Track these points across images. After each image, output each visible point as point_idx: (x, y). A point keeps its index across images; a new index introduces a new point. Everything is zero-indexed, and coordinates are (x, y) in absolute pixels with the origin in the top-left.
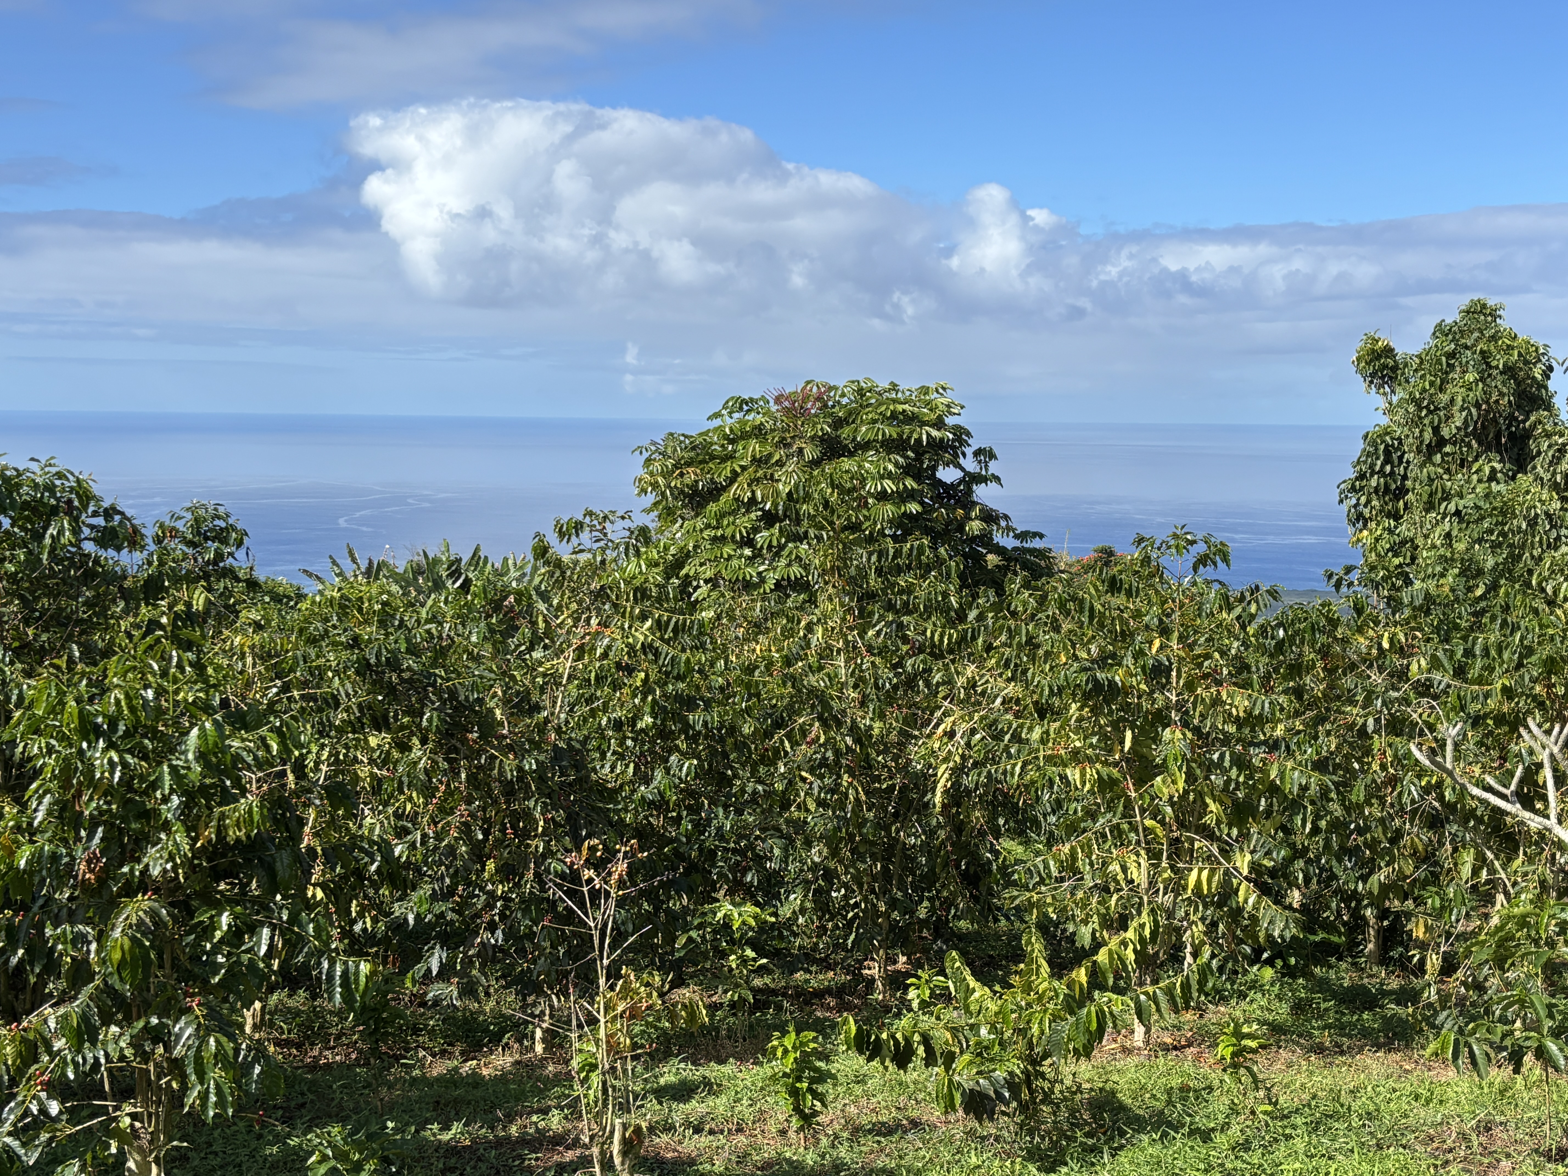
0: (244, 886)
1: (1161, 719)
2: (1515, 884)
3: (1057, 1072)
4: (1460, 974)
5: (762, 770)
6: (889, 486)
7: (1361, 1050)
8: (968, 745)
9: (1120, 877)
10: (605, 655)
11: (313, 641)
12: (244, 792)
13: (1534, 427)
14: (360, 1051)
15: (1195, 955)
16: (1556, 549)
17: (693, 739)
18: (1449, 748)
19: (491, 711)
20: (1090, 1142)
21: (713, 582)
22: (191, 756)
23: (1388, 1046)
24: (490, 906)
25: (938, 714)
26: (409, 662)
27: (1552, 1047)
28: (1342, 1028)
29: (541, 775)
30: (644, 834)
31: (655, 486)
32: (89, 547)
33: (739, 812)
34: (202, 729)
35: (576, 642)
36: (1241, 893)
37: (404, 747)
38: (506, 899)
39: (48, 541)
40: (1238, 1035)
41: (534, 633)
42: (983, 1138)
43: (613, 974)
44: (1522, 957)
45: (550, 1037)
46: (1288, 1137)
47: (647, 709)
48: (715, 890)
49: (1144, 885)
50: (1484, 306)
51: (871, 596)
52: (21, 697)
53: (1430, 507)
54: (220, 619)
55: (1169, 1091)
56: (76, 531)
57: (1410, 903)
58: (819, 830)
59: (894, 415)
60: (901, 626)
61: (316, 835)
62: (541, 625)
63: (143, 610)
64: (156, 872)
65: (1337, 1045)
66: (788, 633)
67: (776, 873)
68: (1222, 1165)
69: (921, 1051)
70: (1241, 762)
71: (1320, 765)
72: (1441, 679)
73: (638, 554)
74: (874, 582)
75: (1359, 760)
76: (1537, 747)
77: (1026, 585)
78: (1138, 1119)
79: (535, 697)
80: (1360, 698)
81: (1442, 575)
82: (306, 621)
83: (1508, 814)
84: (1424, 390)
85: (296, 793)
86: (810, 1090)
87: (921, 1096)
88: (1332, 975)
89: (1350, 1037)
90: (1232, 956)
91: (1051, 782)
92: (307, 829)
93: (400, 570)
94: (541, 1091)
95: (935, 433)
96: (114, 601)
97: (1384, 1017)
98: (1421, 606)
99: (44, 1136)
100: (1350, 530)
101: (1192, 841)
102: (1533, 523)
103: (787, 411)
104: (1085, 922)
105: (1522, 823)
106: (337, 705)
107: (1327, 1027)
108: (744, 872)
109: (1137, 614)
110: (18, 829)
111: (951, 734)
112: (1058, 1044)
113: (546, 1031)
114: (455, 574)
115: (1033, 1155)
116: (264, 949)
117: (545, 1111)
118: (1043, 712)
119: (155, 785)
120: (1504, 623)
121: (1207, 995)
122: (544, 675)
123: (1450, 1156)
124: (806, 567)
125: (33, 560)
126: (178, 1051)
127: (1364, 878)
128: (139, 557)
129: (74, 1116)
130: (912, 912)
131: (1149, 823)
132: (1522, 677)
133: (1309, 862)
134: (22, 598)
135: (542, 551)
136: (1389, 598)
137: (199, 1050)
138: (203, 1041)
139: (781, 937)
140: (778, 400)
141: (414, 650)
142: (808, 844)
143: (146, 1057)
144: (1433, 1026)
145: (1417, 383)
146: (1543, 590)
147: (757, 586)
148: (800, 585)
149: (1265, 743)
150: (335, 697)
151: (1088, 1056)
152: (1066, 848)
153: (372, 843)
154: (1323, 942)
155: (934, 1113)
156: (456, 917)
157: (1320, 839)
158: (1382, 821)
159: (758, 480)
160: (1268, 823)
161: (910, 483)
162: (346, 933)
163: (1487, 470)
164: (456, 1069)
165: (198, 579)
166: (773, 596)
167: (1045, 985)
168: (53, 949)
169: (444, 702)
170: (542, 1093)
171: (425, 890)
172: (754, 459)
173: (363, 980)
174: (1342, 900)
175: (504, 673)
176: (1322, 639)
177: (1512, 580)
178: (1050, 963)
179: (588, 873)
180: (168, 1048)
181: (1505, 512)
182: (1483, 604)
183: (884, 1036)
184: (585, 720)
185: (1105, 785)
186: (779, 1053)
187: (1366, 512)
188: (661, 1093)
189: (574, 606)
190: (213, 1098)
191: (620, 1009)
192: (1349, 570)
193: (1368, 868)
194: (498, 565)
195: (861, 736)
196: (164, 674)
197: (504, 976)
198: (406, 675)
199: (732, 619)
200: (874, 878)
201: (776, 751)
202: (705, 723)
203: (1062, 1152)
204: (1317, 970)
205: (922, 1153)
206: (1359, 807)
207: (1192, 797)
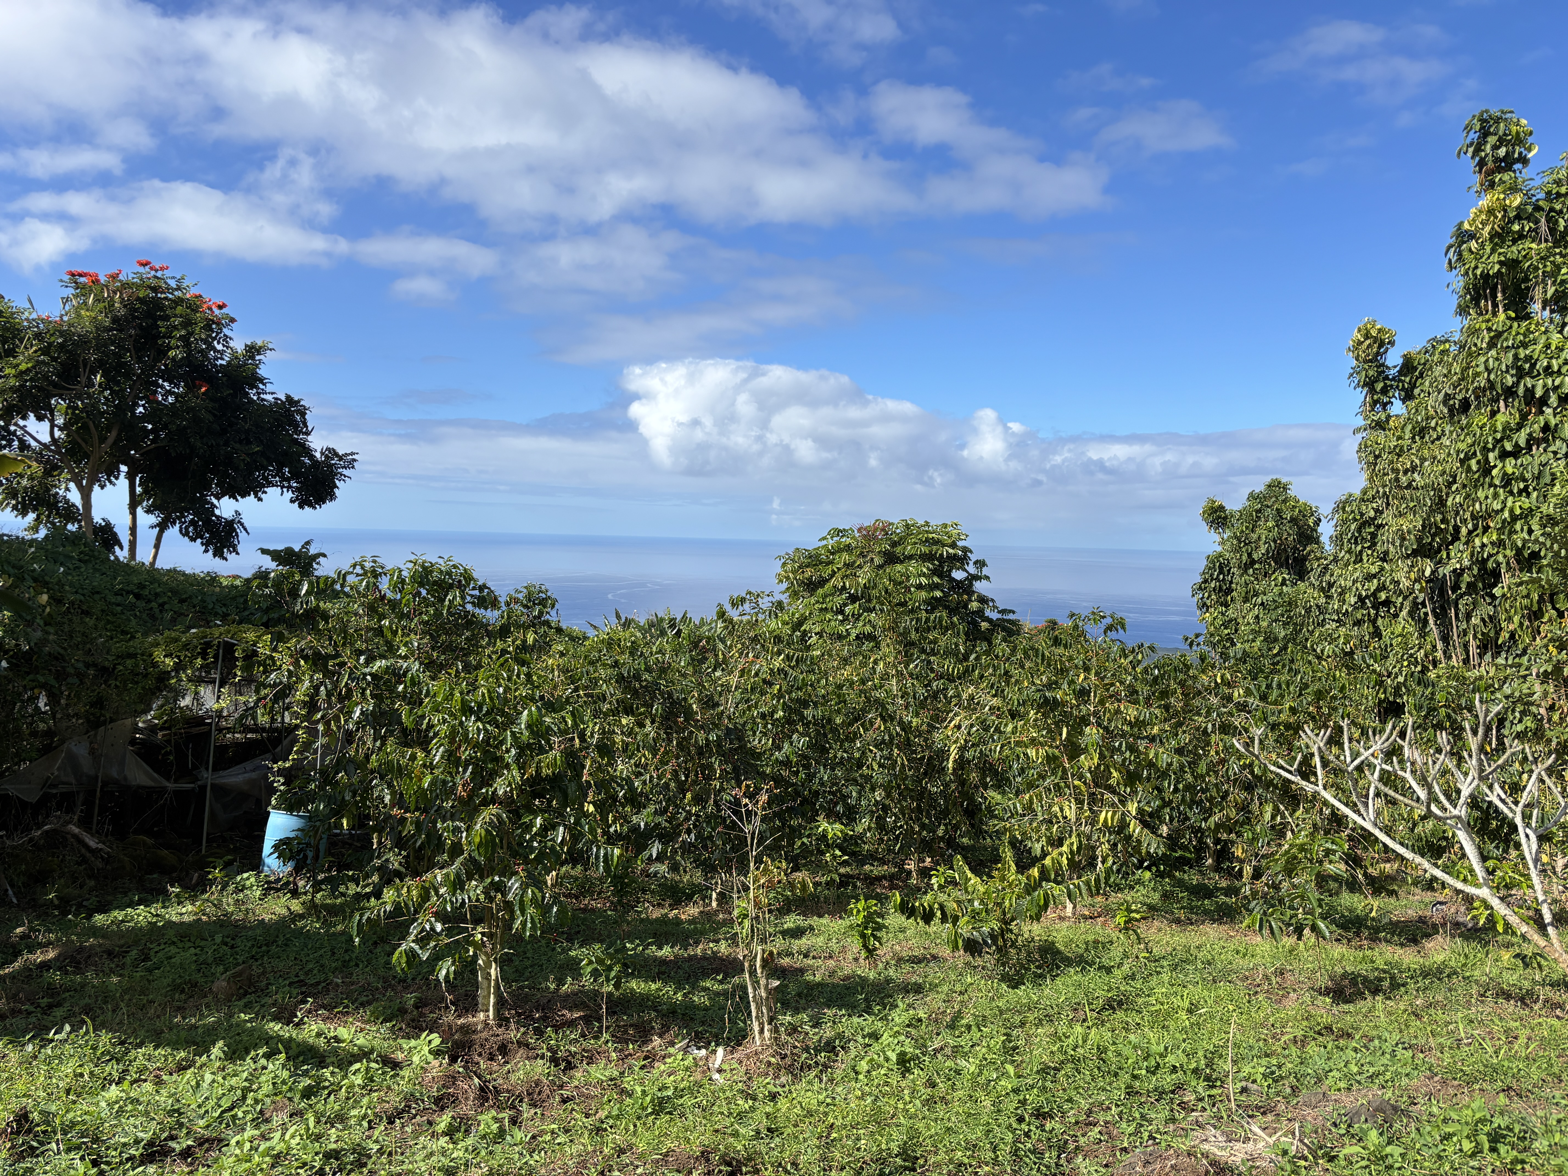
0: (550, 802)
1: (1084, 721)
2: (1297, 825)
3: (1020, 930)
4: (1264, 879)
5: (846, 744)
6: (924, 581)
7: (1203, 922)
8: (969, 733)
9: (1059, 814)
10: (757, 674)
11: (592, 663)
12: (551, 748)
13: (1309, 554)
14: (612, 903)
15: (1103, 862)
16: (1323, 626)
17: (807, 725)
18: (1257, 742)
19: (691, 705)
20: (1039, 971)
21: (820, 634)
22: (523, 726)
23: (1219, 921)
24: (687, 819)
25: (951, 715)
26: (646, 676)
27: (1321, 925)
28: (1192, 909)
29: (719, 743)
30: (778, 780)
31: (788, 578)
32: (469, 607)
33: (833, 769)
34: (530, 711)
35: (740, 667)
36: (1131, 826)
37: (642, 725)
38: (698, 816)
39: (447, 603)
40: (1129, 910)
41: (717, 661)
42: (975, 967)
43: (759, 861)
44: (1303, 869)
45: (722, 897)
46: (1158, 973)
47: (780, 707)
48: (818, 815)
49: (1074, 820)
50: (1279, 483)
51: (912, 644)
52: (428, 691)
53: (1246, 600)
54: (540, 650)
55: (1087, 943)
56: (463, 598)
57: (1233, 836)
58: (880, 781)
59: (927, 540)
60: (929, 662)
61: (590, 774)
62: (721, 656)
63: (498, 643)
64: (500, 792)
65: (1189, 919)
66: (863, 664)
67: (854, 807)
68: (1118, 988)
69: (939, 914)
70: (1132, 748)
71: (1179, 751)
72: (1254, 702)
73: (777, 616)
74: (914, 636)
75: (1203, 749)
76: (1311, 744)
77: (1004, 640)
78: (1068, 958)
79: (716, 698)
80: (1203, 712)
81: (1253, 641)
82: (589, 651)
83: (1293, 782)
84: (1242, 531)
85: (581, 750)
86: (872, 935)
87: (938, 941)
88: (1186, 877)
89: (1197, 914)
90: (1125, 863)
91: (1018, 756)
92: (585, 771)
93: (642, 624)
94: (715, 929)
95: (951, 551)
96: (482, 638)
97: (1217, 903)
98: (1240, 659)
99: (432, 944)
100: (1198, 612)
101: (1102, 795)
102: (1308, 610)
103: (864, 536)
104: (1038, 841)
105: (1302, 789)
106: (605, 700)
107: (1183, 908)
108: (836, 804)
109: (1071, 659)
110: (424, 766)
111: (959, 727)
112: (1020, 913)
113: (718, 894)
114: (673, 626)
115: (1004, 978)
116: (560, 839)
117: (717, 941)
118: (1014, 715)
119: (502, 743)
120: (1290, 670)
121: (1110, 887)
122: (722, 685)
123: (1258, 989)
124: (874, 627)
125: (438, 614)
126: (510, 897)
127: (1206, 820)
128: (496, 613)
129: (449, 932)
130: (935, 832)
131: (1076, 783)
132: (1301, 701)
133: (1172, 809)
134: (431, 635)
135: (722, 614)
136: (1222, 653)
137: (522, 895)
138: (524, 892)
139: (857, 844)
140: (859, 530)
141: (648, 669)
142: (873, 789)
143: (491, 899)
144: (1247, 910)
145: (1239, 527)
146: (1315, 650)
147: (846, 637)
148: (871, 637)
149: (1147, 737)
150: (604, 696)
151: (1038, 920)
152: (1027, 797)
153: (622, 779)
154: (1181, 857)
155: (945, 951)
156: (667, 825)
157: (1179, 796)
158: (1216, 785)
159: (847, 576)
160: (1148, 785)
161: (936, 579)
162: (605, 833)
163: (1280, 579)
164: (666, 914)
165: (529, 627)
166: (855, 643)
167: (1013, 877)
168: (441, 836)
169: (665, 700)
170: (715, 931)
171: (651, 808)
172: (845, 564)
173: (615, 859)
174: (1192, 832)
175: (699, 684)
176: (1181, 676)
177: (1296, 644)
178: (1016, 865)
179: (745, 801)
180: (504, 895)
181: (1291, 604)
182: (1278, 658)
183: (917, 904)
184: (744, 713)
185: (1051, 759)
186: (855, 912)
187: (1208, 602)
188: (785, 933)
189: (739, 646)
190: (529, 925)
191: (762, 881)
192: (1197, 636)
193: (1208, 813)
194: (697, 623)
195: (906, 727)
196: (509, 679)
197: (695, 861)
198: (644, 684)
199: (830, 656)
200: (912, 811)
201: (855, 734)
202: (814, 716)
203: (1022, 977)
204: (1177, 874)
205: (939, 974)
206: (1202, 777)
207: (1102, 768)
